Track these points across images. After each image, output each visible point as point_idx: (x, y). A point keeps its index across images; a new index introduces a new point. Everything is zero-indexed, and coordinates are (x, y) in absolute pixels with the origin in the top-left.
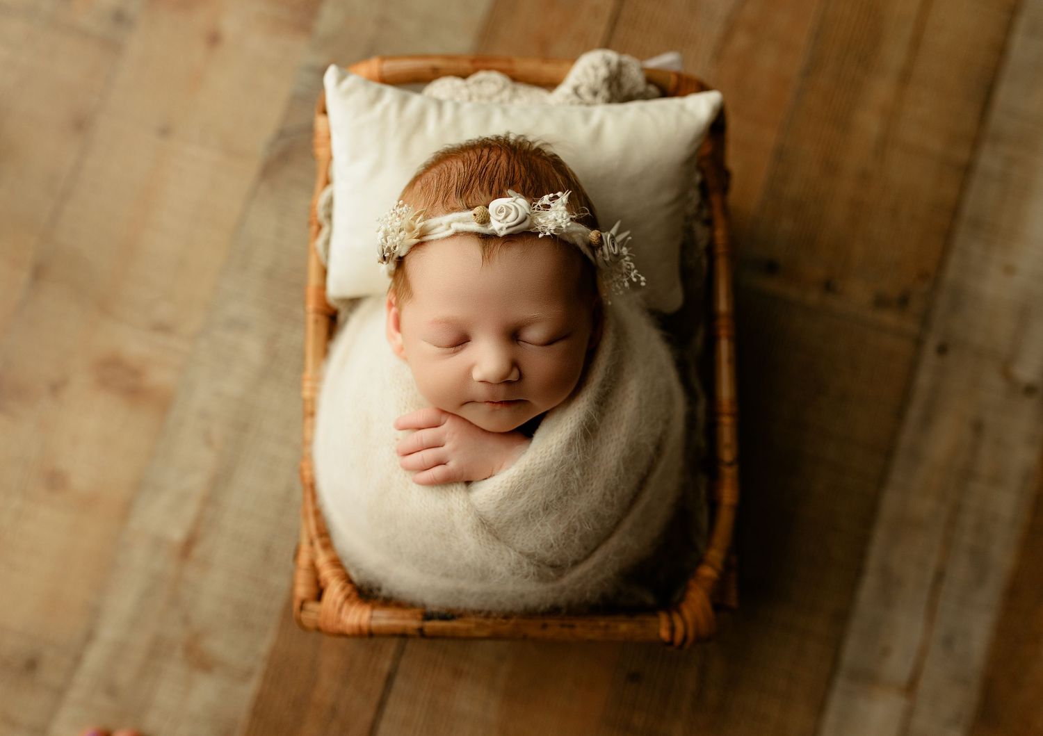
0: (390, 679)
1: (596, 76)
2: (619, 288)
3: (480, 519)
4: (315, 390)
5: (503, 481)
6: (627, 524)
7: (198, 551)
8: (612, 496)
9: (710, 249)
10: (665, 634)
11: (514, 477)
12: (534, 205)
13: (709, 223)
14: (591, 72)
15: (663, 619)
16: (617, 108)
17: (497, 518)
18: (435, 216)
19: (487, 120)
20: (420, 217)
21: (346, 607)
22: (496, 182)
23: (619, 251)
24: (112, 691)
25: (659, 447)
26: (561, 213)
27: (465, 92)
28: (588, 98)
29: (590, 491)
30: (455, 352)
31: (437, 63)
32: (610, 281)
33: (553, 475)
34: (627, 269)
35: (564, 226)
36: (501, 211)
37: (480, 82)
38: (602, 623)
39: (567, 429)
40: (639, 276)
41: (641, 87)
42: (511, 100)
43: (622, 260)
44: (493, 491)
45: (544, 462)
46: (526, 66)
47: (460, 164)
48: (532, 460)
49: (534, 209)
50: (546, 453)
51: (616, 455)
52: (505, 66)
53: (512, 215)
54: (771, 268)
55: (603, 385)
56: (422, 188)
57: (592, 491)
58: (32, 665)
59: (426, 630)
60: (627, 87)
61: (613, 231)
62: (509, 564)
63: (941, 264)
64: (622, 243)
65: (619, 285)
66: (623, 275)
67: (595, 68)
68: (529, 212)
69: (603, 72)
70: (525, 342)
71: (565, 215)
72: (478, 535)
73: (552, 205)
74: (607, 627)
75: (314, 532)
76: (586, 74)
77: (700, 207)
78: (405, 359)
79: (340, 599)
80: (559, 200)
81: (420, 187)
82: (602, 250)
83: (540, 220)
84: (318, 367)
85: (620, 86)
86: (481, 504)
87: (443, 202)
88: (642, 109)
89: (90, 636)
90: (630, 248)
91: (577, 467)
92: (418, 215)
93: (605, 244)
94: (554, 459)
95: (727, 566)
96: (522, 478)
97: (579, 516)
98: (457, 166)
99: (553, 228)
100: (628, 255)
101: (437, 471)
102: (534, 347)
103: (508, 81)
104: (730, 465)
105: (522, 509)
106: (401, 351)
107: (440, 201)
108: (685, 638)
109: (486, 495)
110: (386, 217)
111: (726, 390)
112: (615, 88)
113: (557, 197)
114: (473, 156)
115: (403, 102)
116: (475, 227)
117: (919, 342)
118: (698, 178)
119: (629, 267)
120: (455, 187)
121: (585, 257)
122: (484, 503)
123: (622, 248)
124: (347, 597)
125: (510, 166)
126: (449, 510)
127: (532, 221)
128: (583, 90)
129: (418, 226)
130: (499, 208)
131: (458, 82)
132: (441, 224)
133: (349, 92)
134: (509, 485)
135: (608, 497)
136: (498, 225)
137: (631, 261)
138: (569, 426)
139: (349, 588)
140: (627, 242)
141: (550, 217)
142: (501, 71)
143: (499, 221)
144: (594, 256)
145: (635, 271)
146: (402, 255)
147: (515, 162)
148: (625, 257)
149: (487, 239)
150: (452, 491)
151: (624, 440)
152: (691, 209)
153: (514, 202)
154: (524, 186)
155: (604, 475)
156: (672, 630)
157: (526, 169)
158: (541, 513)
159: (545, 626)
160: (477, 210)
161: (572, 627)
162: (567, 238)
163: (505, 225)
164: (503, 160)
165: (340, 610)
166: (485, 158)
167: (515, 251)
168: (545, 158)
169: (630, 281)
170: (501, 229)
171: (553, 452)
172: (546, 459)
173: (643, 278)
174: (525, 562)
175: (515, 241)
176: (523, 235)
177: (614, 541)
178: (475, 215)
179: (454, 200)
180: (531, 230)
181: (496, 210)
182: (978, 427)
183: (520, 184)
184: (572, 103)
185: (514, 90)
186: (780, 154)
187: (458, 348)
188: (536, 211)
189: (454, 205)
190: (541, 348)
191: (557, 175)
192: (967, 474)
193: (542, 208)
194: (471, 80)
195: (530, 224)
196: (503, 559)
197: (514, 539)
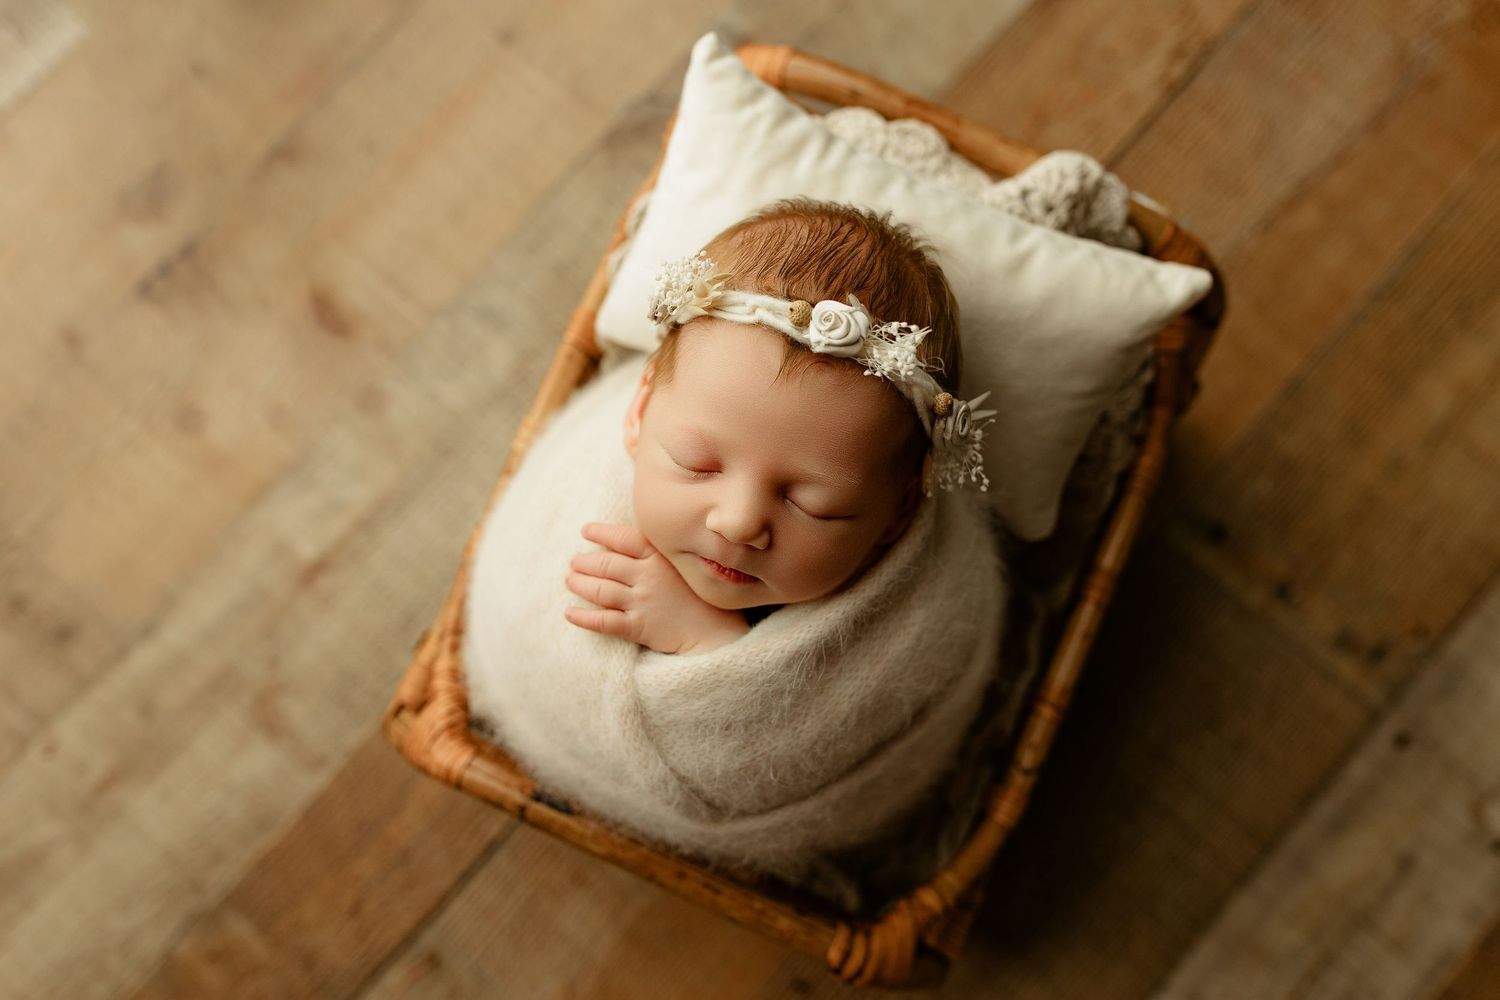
0: (491, 848)
1: (1060, 187)
2: (950, 480)
3: (636, 703)
4: (529, 443)
5: (684, 668)
6: (835, 793)
7: (325, 583)
8: (826, 749)
9: (1125, 479)
10: (834, 955)
11: (700, 668)
12: (876, 328)
13: (1139, 442)
14: (1055, 178)
15: (842, 934)
16: (1066, 240)
17: (659, 712)
18: (742, 288)
19: (881, 186)
20: (719, 284)
21: (443, 738)
22: (841, 277)
23: (968, 432)
24: (147, 709)
25: (920, 713)
26: (906, 353)
27: (880, 138)
28: (1037, 211)
29: (798, 731)
30: (696, 479)
31: (862, 86)
32: (942, 467)
33: (753, 689)
34: (971, 459)
35: (903, 372)
36: (827, 319)
37: (906, 133)
38: (758, 904)
39: (798, 638)
40: (983, 476)
41: (1117, 225)
42: (937, 172)
43: (970, 446)
44: (667, 675)
45: (749, 667)
46: (975, 137)
47: (805, 232)
48: (734, 657)
49: (874, 333)
50: (757, 656)
51: (853, 699)
52: (947, 124)
53: (840, 331)
54: (1217, 534)
55: (873, 603)
56: (743, 243)
57: (801, 732)
58: (64, 635)
59: (530, 814)
60: (1098, 217)
61: (974, 403)
62: (651, 778)
63: (1451, 627)
64: (980, 423)
65: (951, 476)
66: (961, 465)
67: (1063, 176)
68: (864, 335)
69: (1072, 185)
70: (793, 502)
71: (910, 359)
72: (626, 722)
73: (898, 338)
74: (762, 913)
75: (450, 625)
76: (1048, 177)
77: (1135, 416)
78: (634, 458)
79: (441, 723)
80: (911, 336)
81: (741, 240)
82: (946, 422)
83: (875, 351)
84: (545, 414)
85: (1088, 212)
86: (645, 685)
87: (758, 277)
88: (1096, 255)
89: (149, 630)
90: (988, 434)
91: (789, 692)
92: (719, 279)
93: (954, 416)
94: (762, 668)
95: (962, 902)
96: (710, 675)
97: (770, 756)
98: (801, 231)
99: (888, 369)
100: (980, 443)
101: (611, 616)
102: (803, 514)
103: (944, 147)
104: (1027, 772)
105: (694, 714)
106: (633, 445)
107: (756, 272)
108: (859, 973)
109: (656, 676)
110: (677, 264)
111: (1064, 671)
112: (1080, 213)
113: (908, 331)
114: (826, 227)
115: (783, 118)
116: (786, 325)
117: (1374, 717)
118: (1148, 376)
119: (974, 459)
120: (784, 260)
121: (919, 423)
122: (650, 685)
123: (976, 430)
124: (451, 726)
125: (870, 262)
126: (602, 674)
127: (864, 350)
128: (1034, 198)
129: (714, 293)
130: (827, 314)
131: (877, 122)
132: (744, 304)
133: (720, 76)
134: (690, 676)
135: (818, 750)
136: (817, 337)
137: (979, 452)
138: (802, 635)
139: (459, 715)
140: (987, 423)
141: (889, 352)
142: (941, 130)
143: (820, 332)
144: (932, 425)
145: (980, 468)
146: (680, 321)
147: (879, 259)
148: (974, 442)
149: (796, 348)
150: (616, 652)
151: (874, 683)
152: (1119, 415)
153: (851, 313)
154: (875, 296)
155: (826, 718)
156: (847, 955)
157: (889, 274)
158: (717, 731)
159: (681, 876)
160: (797, 304)
161: (717, 892)
162: (904, 389)
163: (825, 340)
164: (865, 248)
165: (435, 738)
166: (840, 238)
167: (827, 378)
168: (921, 269)
169: (968, 477)
170: (819, 343)
171: (765, 660)
172: (753, 665)
173: (986, 481)
174: (673, 783)
175: (832, 366)
176: (845, 362)
177: (808, 807)
178: (791, 310)
179: (774, 279)
180: (859, 360)
181: (822, 316)
182: (1406, 864)
183: (872, 292)
184: (1011, 211)
185: (947, 162)
186: (1294, 390)
187: (701, 474)
188: (875, 336)
189: (772, 285)
190: (811, 519)
191: (928, 297)
192: (1361, 921)
193: (885, 336)
194: (895, 126)
195: (861, 351)
196: (646, 767)
197: (671, 748)
